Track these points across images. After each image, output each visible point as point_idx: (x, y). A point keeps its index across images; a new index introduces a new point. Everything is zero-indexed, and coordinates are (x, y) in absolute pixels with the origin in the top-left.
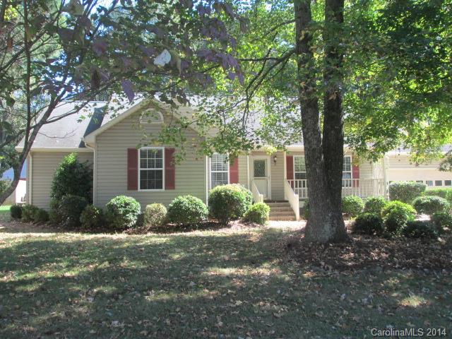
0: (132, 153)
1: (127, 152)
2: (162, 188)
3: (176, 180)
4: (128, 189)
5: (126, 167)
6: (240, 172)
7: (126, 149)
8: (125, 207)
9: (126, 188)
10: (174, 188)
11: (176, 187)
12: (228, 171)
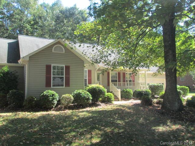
0: (48, 68)
1: (45, 67)
2: (63, 86)
3: (70, 82)
4: (46, 87)
5: (45, 74)
6: (92, 78)
7: (45, 65)
8: (52, 96)
9: (45, 86)
10: (69, 86)
11: (70, 86)
12: (87, 78)
